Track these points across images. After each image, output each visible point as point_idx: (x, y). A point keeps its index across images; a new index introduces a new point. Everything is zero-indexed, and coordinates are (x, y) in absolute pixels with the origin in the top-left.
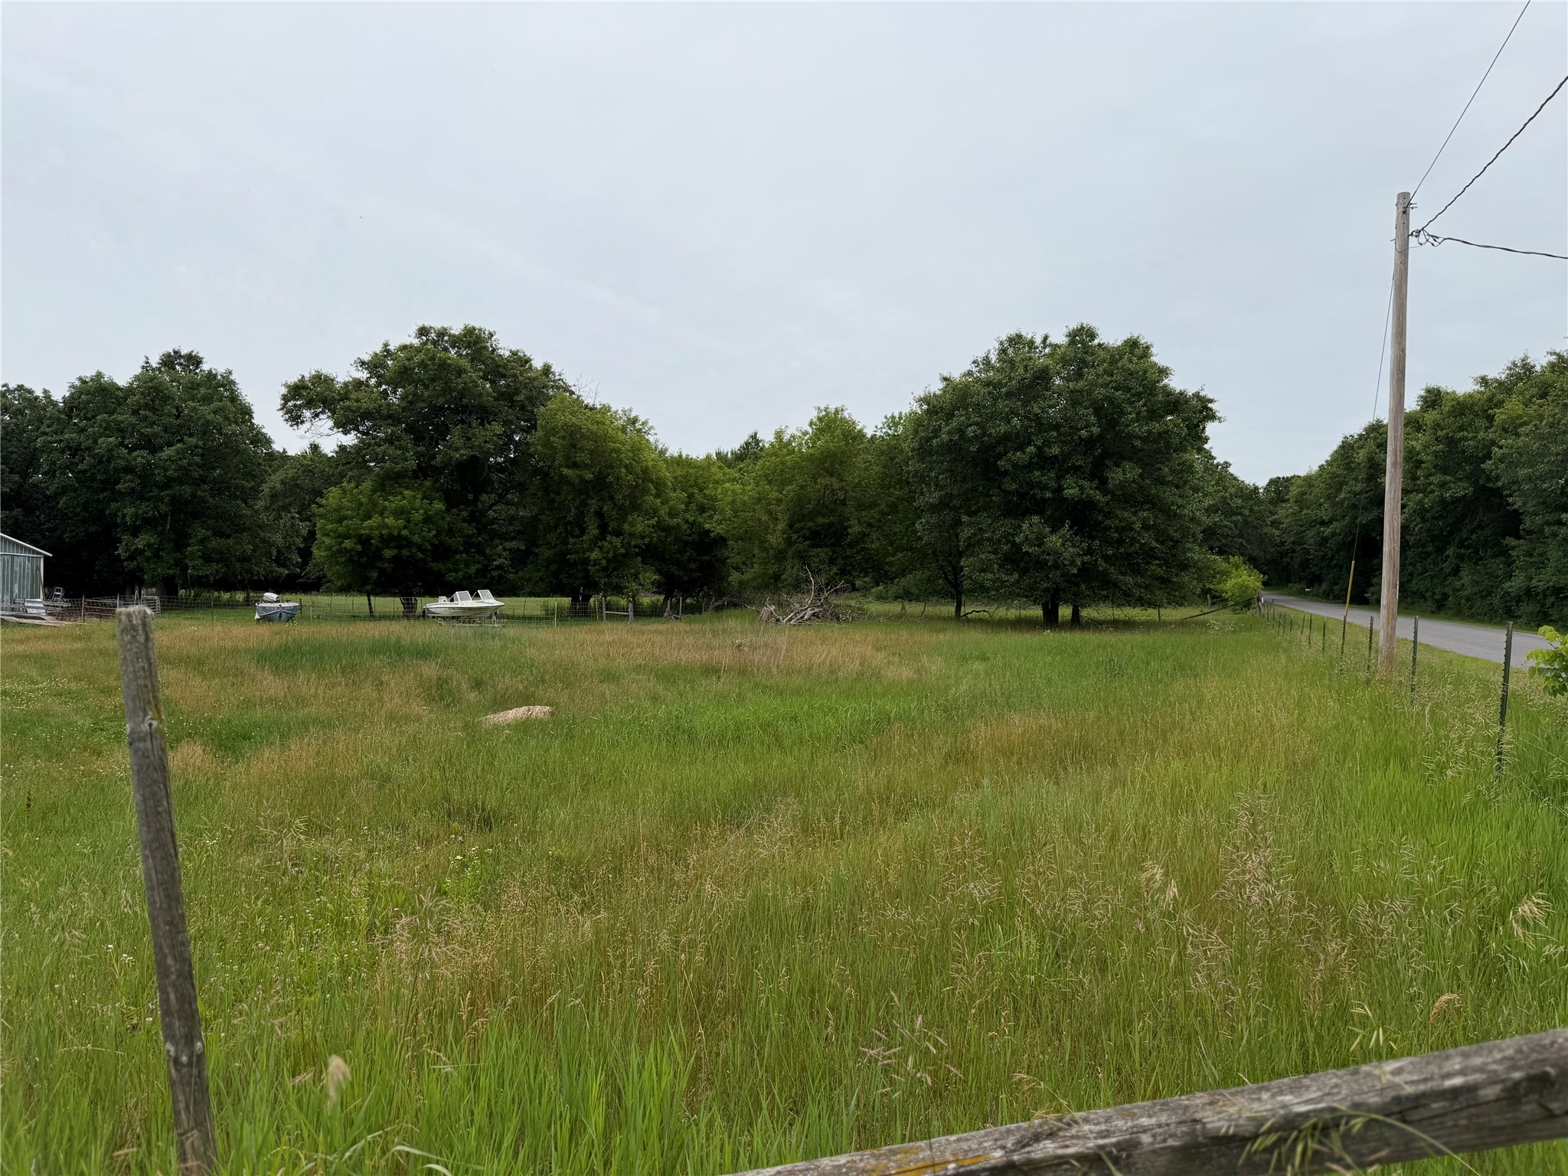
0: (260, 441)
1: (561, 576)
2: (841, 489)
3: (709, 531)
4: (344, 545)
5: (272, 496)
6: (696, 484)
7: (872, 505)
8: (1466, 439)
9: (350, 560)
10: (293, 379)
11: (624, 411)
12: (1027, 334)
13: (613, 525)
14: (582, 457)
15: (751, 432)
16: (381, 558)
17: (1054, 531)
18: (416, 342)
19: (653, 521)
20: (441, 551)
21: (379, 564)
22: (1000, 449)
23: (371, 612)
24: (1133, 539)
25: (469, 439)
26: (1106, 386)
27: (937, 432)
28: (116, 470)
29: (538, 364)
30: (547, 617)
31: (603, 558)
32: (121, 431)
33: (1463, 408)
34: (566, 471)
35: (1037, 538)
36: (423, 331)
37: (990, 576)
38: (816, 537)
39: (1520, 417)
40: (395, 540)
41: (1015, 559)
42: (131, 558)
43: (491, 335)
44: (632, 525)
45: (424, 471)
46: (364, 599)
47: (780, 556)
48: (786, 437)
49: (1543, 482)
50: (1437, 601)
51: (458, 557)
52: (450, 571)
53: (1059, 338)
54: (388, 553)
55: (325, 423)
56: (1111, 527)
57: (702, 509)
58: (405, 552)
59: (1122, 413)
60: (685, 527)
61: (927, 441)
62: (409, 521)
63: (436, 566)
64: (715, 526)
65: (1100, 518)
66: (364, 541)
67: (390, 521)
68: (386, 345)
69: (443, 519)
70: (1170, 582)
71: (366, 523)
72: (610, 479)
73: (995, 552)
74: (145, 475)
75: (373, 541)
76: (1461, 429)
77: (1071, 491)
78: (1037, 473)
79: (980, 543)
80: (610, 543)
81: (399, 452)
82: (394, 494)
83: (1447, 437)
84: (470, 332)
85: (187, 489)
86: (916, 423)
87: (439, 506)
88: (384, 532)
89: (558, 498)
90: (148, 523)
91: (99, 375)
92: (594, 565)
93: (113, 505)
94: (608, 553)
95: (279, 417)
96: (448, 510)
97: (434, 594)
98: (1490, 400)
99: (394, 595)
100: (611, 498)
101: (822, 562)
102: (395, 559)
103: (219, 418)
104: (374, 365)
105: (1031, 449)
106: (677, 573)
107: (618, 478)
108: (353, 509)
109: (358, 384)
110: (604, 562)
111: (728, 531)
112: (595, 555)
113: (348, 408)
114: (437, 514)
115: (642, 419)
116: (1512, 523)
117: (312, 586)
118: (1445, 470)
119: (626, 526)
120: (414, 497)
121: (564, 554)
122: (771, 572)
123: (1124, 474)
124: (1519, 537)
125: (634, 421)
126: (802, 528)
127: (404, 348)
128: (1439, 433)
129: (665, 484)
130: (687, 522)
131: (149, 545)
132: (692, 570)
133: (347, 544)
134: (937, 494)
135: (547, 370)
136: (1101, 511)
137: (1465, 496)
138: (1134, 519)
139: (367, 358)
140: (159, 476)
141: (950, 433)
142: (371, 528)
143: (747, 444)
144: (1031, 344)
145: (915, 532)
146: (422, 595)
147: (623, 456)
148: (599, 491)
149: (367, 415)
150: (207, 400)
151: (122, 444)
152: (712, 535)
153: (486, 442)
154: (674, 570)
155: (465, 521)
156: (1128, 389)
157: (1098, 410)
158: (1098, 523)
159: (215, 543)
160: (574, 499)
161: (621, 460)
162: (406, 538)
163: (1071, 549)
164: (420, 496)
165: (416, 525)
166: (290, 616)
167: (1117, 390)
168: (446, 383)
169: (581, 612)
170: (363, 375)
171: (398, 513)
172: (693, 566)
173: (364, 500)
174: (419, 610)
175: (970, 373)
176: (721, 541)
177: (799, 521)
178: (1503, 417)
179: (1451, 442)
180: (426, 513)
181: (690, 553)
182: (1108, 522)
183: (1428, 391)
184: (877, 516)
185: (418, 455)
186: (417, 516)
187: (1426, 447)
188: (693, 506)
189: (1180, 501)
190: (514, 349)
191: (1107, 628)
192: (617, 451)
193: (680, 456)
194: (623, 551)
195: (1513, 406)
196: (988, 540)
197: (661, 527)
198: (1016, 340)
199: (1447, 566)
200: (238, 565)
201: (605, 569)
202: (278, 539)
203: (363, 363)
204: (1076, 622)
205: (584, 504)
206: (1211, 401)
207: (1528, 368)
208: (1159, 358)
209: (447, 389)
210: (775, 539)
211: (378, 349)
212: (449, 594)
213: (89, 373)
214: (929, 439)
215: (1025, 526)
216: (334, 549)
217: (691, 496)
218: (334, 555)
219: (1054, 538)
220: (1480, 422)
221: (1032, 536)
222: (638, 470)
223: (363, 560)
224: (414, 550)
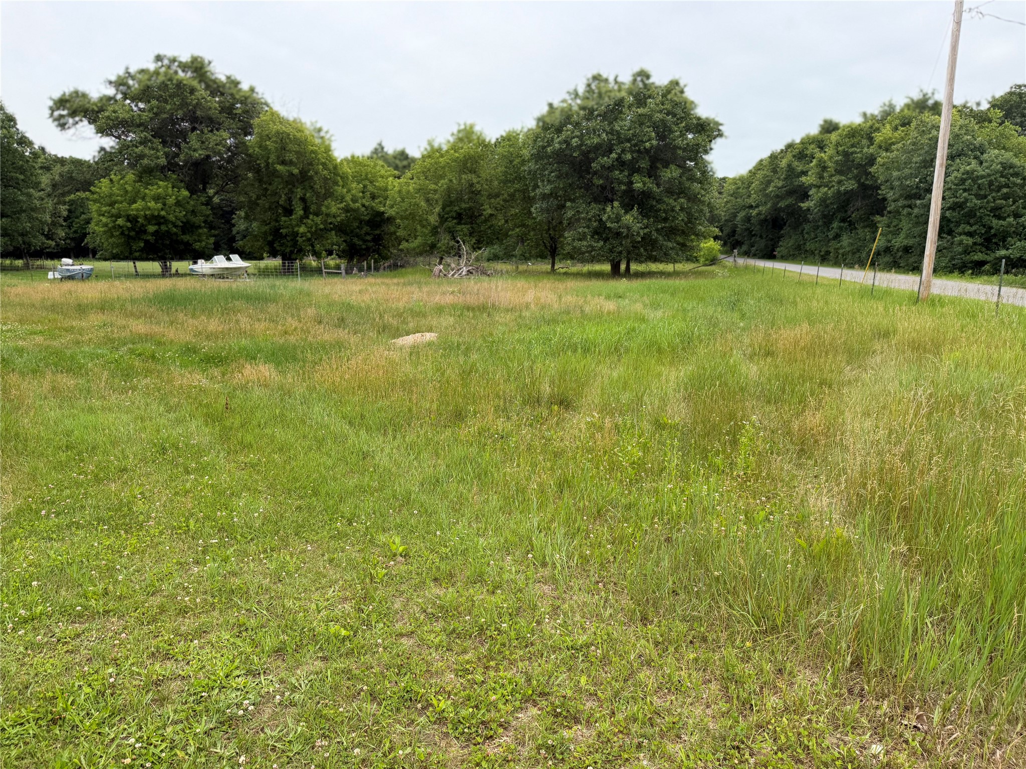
1: (275, 245)
2: (478, 183)
3: (383, 213)
4: (117, 223)
5: (53, 185)
6: (367, 179)
7: (497, 196)
8: (856, 153)
9: (122, 233)
11: (312, 124)
12: (605, 76)
13: (313, 208)
14: (289, 156)
16: (145, 232)
17: (626, 212)
19: (342, 205)
20: (188, 227)
21: (145, 237)
22: (592, 155)
23: (136, 272)
24: (674, 217)
25: (203, 142)
26: (661, 112)
27: (550, 142)
29: (245, 86)
31: (308, 232)
33: (853, 133)
34: (279, 167)
35: (616, 217)
36: (159, 58)
37: (585, 243)
38: (460, 217)
39: (890, 138)
40: (157, 219)
41: (601, 232)
43: (210, 63)
44: (328, 207)
45: (172, 166)
46: (131, 264)
47: (435, 231)
50: (822, 256)
51: (200, 231)
52: (196, 241)
53: (626, 78)
54: (152, 228)
55: (86, 129)
56: (661, 210)
57: (373, 197)
58: (164, 228)
59: (671, 131)
60: (363, 209)
61: (543, 149)
62: (164, 204)
63: (186, 238)
64: (387, 209)
65: (654, 203)
66: (132, 219)
67: (152, 204)
68: (127, 68)
69: (188, 203)
71: (134, 206)
72: (311, 173)
73: (588, 227)
75: (139, 220)
76: (853, 146)
77: (639, 185)
78: (617, 172)
79: (578, 220)
80: (313, 221)
81: (152, 152)
82: (151, 184)
83: (844, 151)
84: (195, 60)
86: (534, 136)
88: (147, 213)
92: (301, 237)
94: (311, 228)
97: (181, 258)
98: (871, 127)
99: (153, 260)
100: (312, 187)
101: (465, 235)
102: (156, 233)
104: (119, 83)
105: (614, 155)
106: (358, 243)
107: (317, 173)
108: (121, 196)
110: (309, 235)
111: (398, 213)
112: (302, 229)
113: (108, 118)
114: (184, 199)
116: (879, 206)
118: (839, 172)
119: (323, 209)
120: (167, 187)
121: (277, 229)
122: (429, 242)
123: (671, 173)
124: (882, 216)
125: (320, 130)
126: (450, 211)
127: (142, 71)
128: (840, 149)
129: (348, 178)
130: (364, 206)
132: (368, 241)
133: (120, 221)
134: (548, 187)
135: (252, 90)
136: (654, 198)
137: (852, 190)
138: (676, 203)
139: (113, 78)
141: (560, 143)
142: (137, 210)
144: (606, 80)
145: (530, 213)
146: (172, 259)
147: (320, 156)
148: (302, 182)
152: (386, 215)
153: (216, 145)
154: (355, 240)
155: (203, 204)
156: (674, 115)
157: (655, 126)
158: (652, 206)
160: (283, 188)
161: (319, 160)
162: (163, 217)
163: (638, 225)
164: (170, 185)
165: (171, 207)
166: (88, 276)
167: (668, 114)
168: (182, 99)
169: (287, 271)
170: (111, 91)
171: (157, 198)
172: (369, 238)
173: (129, 188)
174: (173, 271)
175: (564, 101)
177: (449, 206)
178: (881, 138)
179: (846, 154)
180: (176, 198)
181: (366, 229)
182: (659, 206)
183: (825, 121)
184: (501, 202)
185: (167, 155)
186: (171, 201)
187: (831, 158)
189: (703, 192)
190: (228, 74)
191: (661, 277)
192: (314, 153)
193: (353, 157)
194: (322, 226)
195: (887, 131)
196: (583, 219)
197: (347, 210)
198: (597, 78)
199: (831, 234)
201: (309, 240)
203: (111, 83)
204: (628, 274)
205: (291, 192)
206: (721, 125)
207: (892, 107)
209: (184, 104)
210: (433, 219)
211: (121, 72)
214: (544, 147)
215: (609, 209)
216: (110, 225)
217: (365, 187)
219: (628, 217)
220: (865, 142)
221: (613, 216)
222: (331, 167)
223: (132, 234)
224: (170, 226)
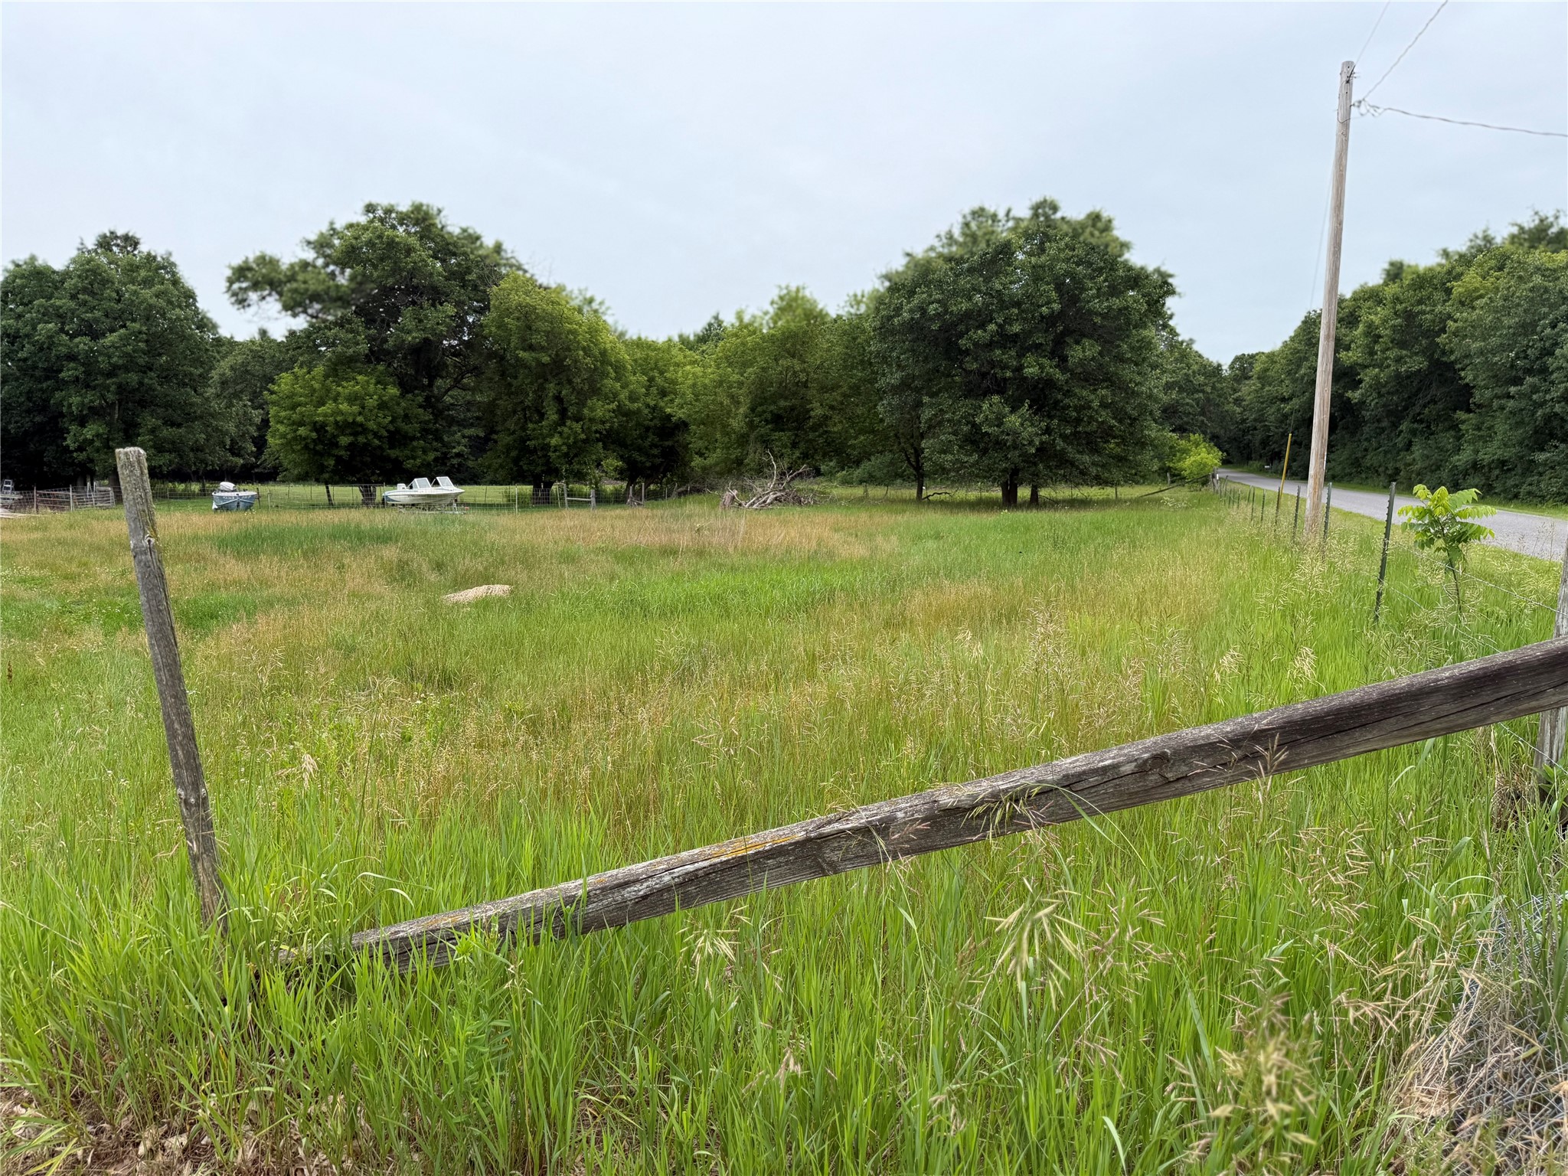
0: (205, 325)
1: (521, 463)
2: (803, 370)
3: (670, 416)
4: (299, 433)
5: (223, 383)
6: (656, 367)
7: (834, 388)
8: (1424, 313)
9: (306, 447)
10: (237, 261)
11: (580, 291)
12: (991, 208)
13: (572, 410)
14: (537, 339)
15: (714, 314)
16: (336, 445)
17: (1013, 410)
18: (363, 220)
19: (614, 406)
20: (397, 438)
21: (335, 452)
22: (961, 328)
23: (330, 500)
24: (1091, 417)
25: (420, 321)
26: (1067, 260)
27: (898, 310)
28: (58, 357)
29: (489, 242)
30: (508, 505)
31: (564, 444)
32: (61, 317)
33: (1425, 282)
34: (521, 354)
35: (997, 418)
36: (370, 208)
37: (949, 457)
38: (777, 421)
39: (1476, 290)
40: (353, 428)
41: (975, 440)
42: (80, 449)
43: (440, 211)
44: (592, 410)
45: (376, 355)
46: (322, 489)
47: (743, 440)
48: (747, 319)
49: (1494, 355)
51: (415, 443)
52: (408, 458)
53: (1023, 212)
54: (344, 440)
55: (273, 305)
56: (1069, 406)
57: (663, 393)
58: (361, 439)
59: (1084, 289)
60: (646, 411)
61: (889, 320)
62: (363, 408)
63: (394, 453)
64: (676, 410)
65: (1059, 397)
66: (319, 428)
67: (344, 407)
68: (332, 223)
69: (398, 404)
70: (1126, 460)
71: (320, 410)
72: (568, 361)
73: (955, 433)
74: (88, 363)
75: (328, 428)
76: (1420, 302)
77: (1031, 370)
78: (998, 352)
79: (940, 423)
80: (571, 428)
81: (350, 336)
82: (347, 380)
83: (1405, 311)
84: (418, 208)
85: (133, 378)
86: (879, 301)
87: (393, 391)
88: (339, 418)
89: (515, 382)
90: (95, 413)
91: (33, 258)
92: (555, 451)
93: (58, 395)
94: (568, 438)
95: (226, 300)
96: (402, 395)
97: (393, 483)
98: (1449, 272)
99: (351, 483)
100: (570, 382)
101: (785, 446)
102: (351, 447)
103: (162, 303)
104: (321, 245)
105: (992, 327)
106: (639, 458)
107: (576, 361)
108: (306, 396)
109: (305, 265)
110: (564, 448)
111: (689, 416)
112: (555, 441)
113: (296, 291)
114: (392, 399)
115: (598, 299)
116: (1463, 397)
117: (269, 476)
118: (1402, 344)
119: (586, 411)
120: (368, 382)
121: (523, 441)
122: (733, 457)
123: (1084, 352)
124: (1469, 411)
125: (591, 301)
126: (764, 412)
127: (350, 226)
128: (1398, 307)
129: (624, 368)
130: (648, 406)
131: (98, 435)
132: (654, 456)
133: (302, 431)
134: (898, 375)
135: (498, 248)
136: (1060, 390)
137: (1419, 371)
138: (1092, 397)
139: (313, 237)
140: (103, 364)
141: (911, 311)
142: (325, 415)
143: (710, 325)
144: (994, 217)
145: (876, 414)
146: (380, 483)
147: (580, 337)
148: (557, 374)
149: (315, 297)
150: (147, 283)
151: (62, 330)
152: (674, 419)
153: (438, 324)
154: (636, 455)
155: (420, 406)
156: (1090, 264)
157: (1059, 287)
158: (1057, 402)
159: (166, 432)
160: (532, 383)
161: (578, 342)
162: (361, 425)
163: (1030, 429)
164: (373, 381)
165: (371, 411)
166: (248, 505)
167: (1078, 265)
168: (395, 263)
169: (543, 500)
170: (309, 255)
171: (352, 399)
172: (655, 451)
173: (317, 386)
174: (378, 499)
175: (932, 248)
176: (683, 425)
177: (761, 405)
178: (1460, 290)
179: (1409, 316)
180: (380, 398)
181: (652, 438)
182: (1067, 401)
183: (1392, 264)
184: (839, 398)
185: (370, 339)
186: (372, 402)
187: (1385, 321)
188: (654, 390)
189: (1138, 379)
190: (464, 226)
191: (1063, 507)
192: (574, 332)
193: (640, 339)
194: (583, 436)
195: (1472, 278)
196: (949, 421)
197: (620, 411)
198: (979, 213)
199: (1400, 441)
200: (191, 455)
201: (566, 455)
202: (231, 427)
203: (309, 243)
204: (1035, 502)
205: (542, 388)
206: (1171, 276)
207: (1488, 240)
208: (1120, 232)
209: (396, 270)
210: (737, 423)
211: (324, 228)
212: (408, 481)
213: (22, 257)
214: (890, 318)
215: (985, 406)
216: (289, 437)
217: (651, 380)
218: (288, 444)
219: (1013, 418)
220: (1438, 296)
221: (993, 416)
222: (596, 352)
223: (319, 447)
224: (370, 437)
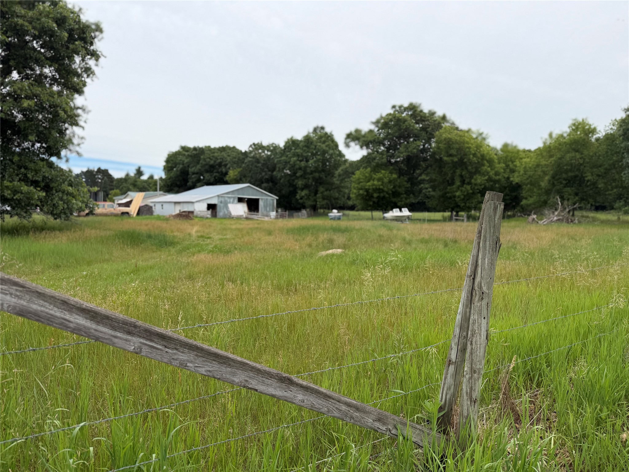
0: (341, 156)
2: (582, 158)
4: (360, 192)
6: (511, 160)
9: (363, 198)
11: (478, 130)
13: (467, 181)
14: (453, 152)
21: (373, 199)
23: (373, 217)
29: (440, 114)
34: (447, 159)
36: (394, 107)
43: (420, 104)
46: (370, 213)
47: (548, 192)
57: (511, 171)
60: (503, 180)
62: (383, 183)
64: (515, 179)
66: (367, 191)
67: (376, 182)
68: (381, 114)
69: (397, 181)
71: (368, 184)
75: (370, 191)
87: (395, 176)
88: (374, 187)
89: (444, 170)
90: (306, 187)
91: (292, 137)
92: (458, 198)
94: (464, 192)
95: (345, 147)
96: (399, 177)
103: (327, 149)
104: (377, 123)
108: (364, 179)
109: (371, 131)
110: (463, 197)
111: (522, 181)
112: (458, 194)
113: (365, 140)
114: (394, 179)
115: (486, 133)
121: (446, 193)
125: (481, 134)
127: (387, 115)
129: (494, 161)
130: (504, 177)
131: (306, 195)
135: (444, 116)
139: (374, 120)
147: (472, 150)
148: (461, 166)
151: (298, 160)
155: (406, 181)
160: (450, 170)
162: (382, 189)
164: (388, 172)
165: (386, 184)
166: (339, 218)
168: (399, 127)
170: (373, 127)
173: (367, 175)
176: (519, 185)
177: (559, 175)
180: (390, 179)
186: (386, 180)
188: (508, 170)
190: (430, 109)
197: (490, 180)
203: (373, 123)
211: (379, 116)
212: (393, 210)
217: (507, 166)
223: (367, 198)
224: (385, 194)
